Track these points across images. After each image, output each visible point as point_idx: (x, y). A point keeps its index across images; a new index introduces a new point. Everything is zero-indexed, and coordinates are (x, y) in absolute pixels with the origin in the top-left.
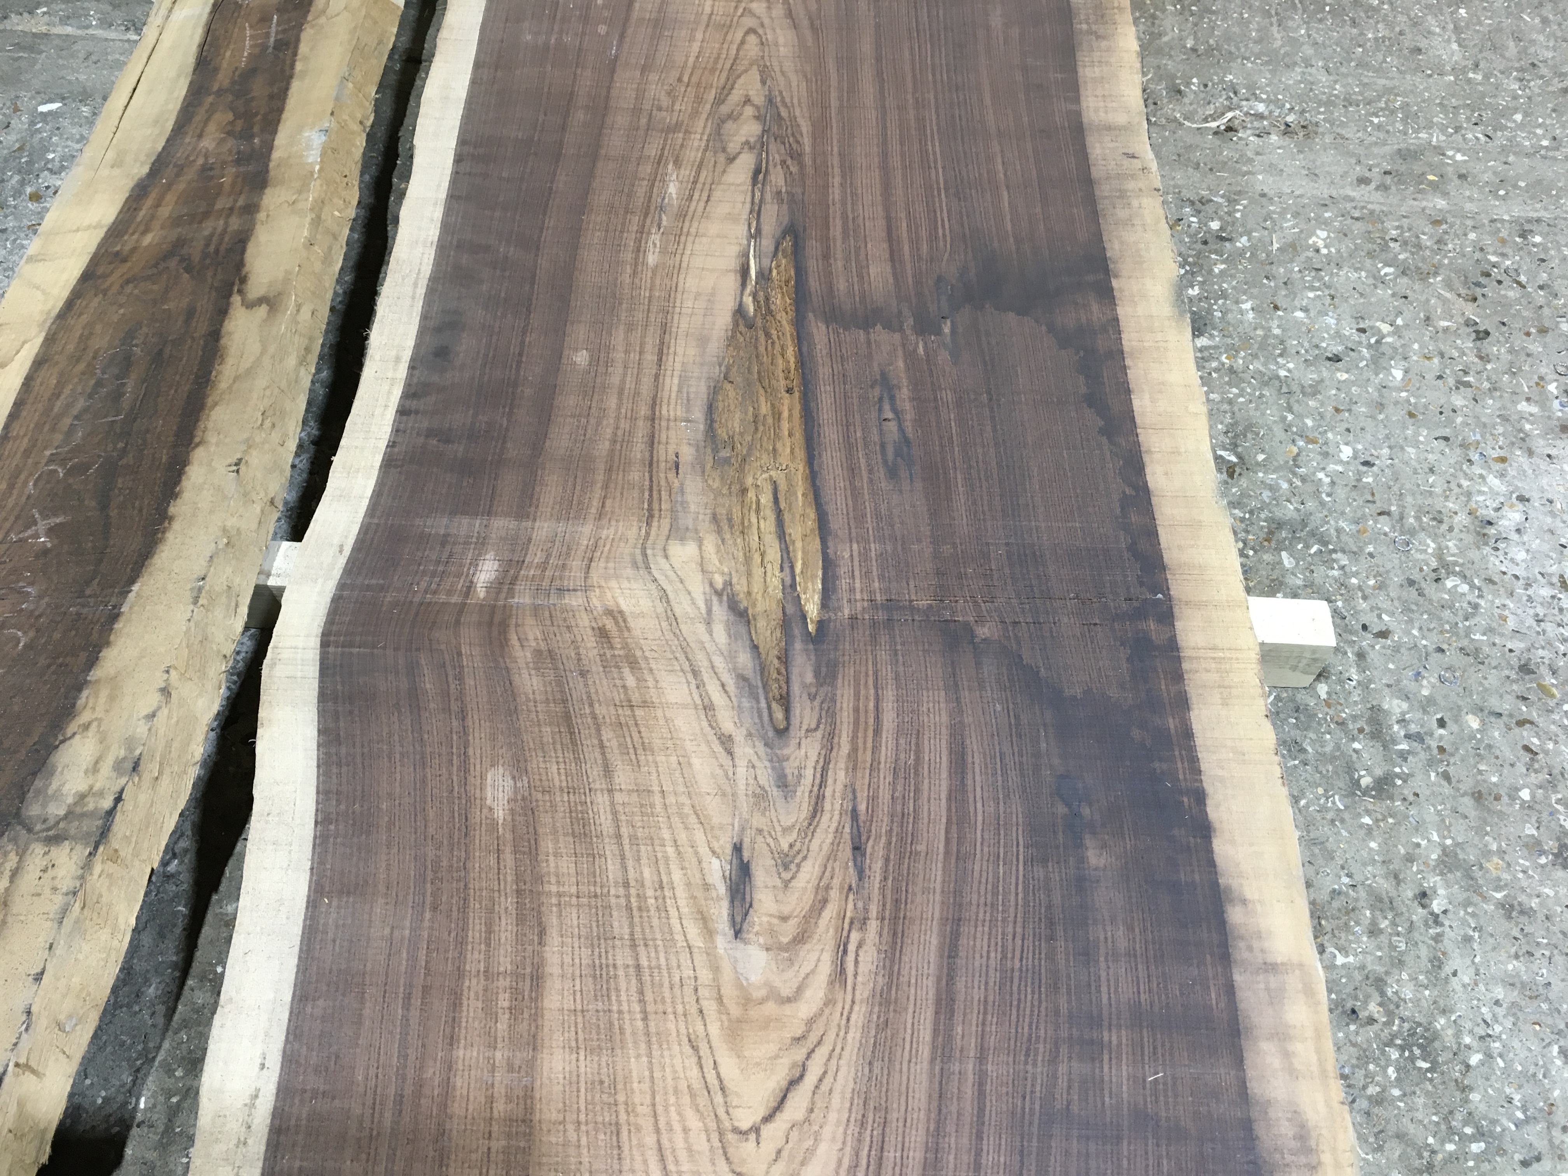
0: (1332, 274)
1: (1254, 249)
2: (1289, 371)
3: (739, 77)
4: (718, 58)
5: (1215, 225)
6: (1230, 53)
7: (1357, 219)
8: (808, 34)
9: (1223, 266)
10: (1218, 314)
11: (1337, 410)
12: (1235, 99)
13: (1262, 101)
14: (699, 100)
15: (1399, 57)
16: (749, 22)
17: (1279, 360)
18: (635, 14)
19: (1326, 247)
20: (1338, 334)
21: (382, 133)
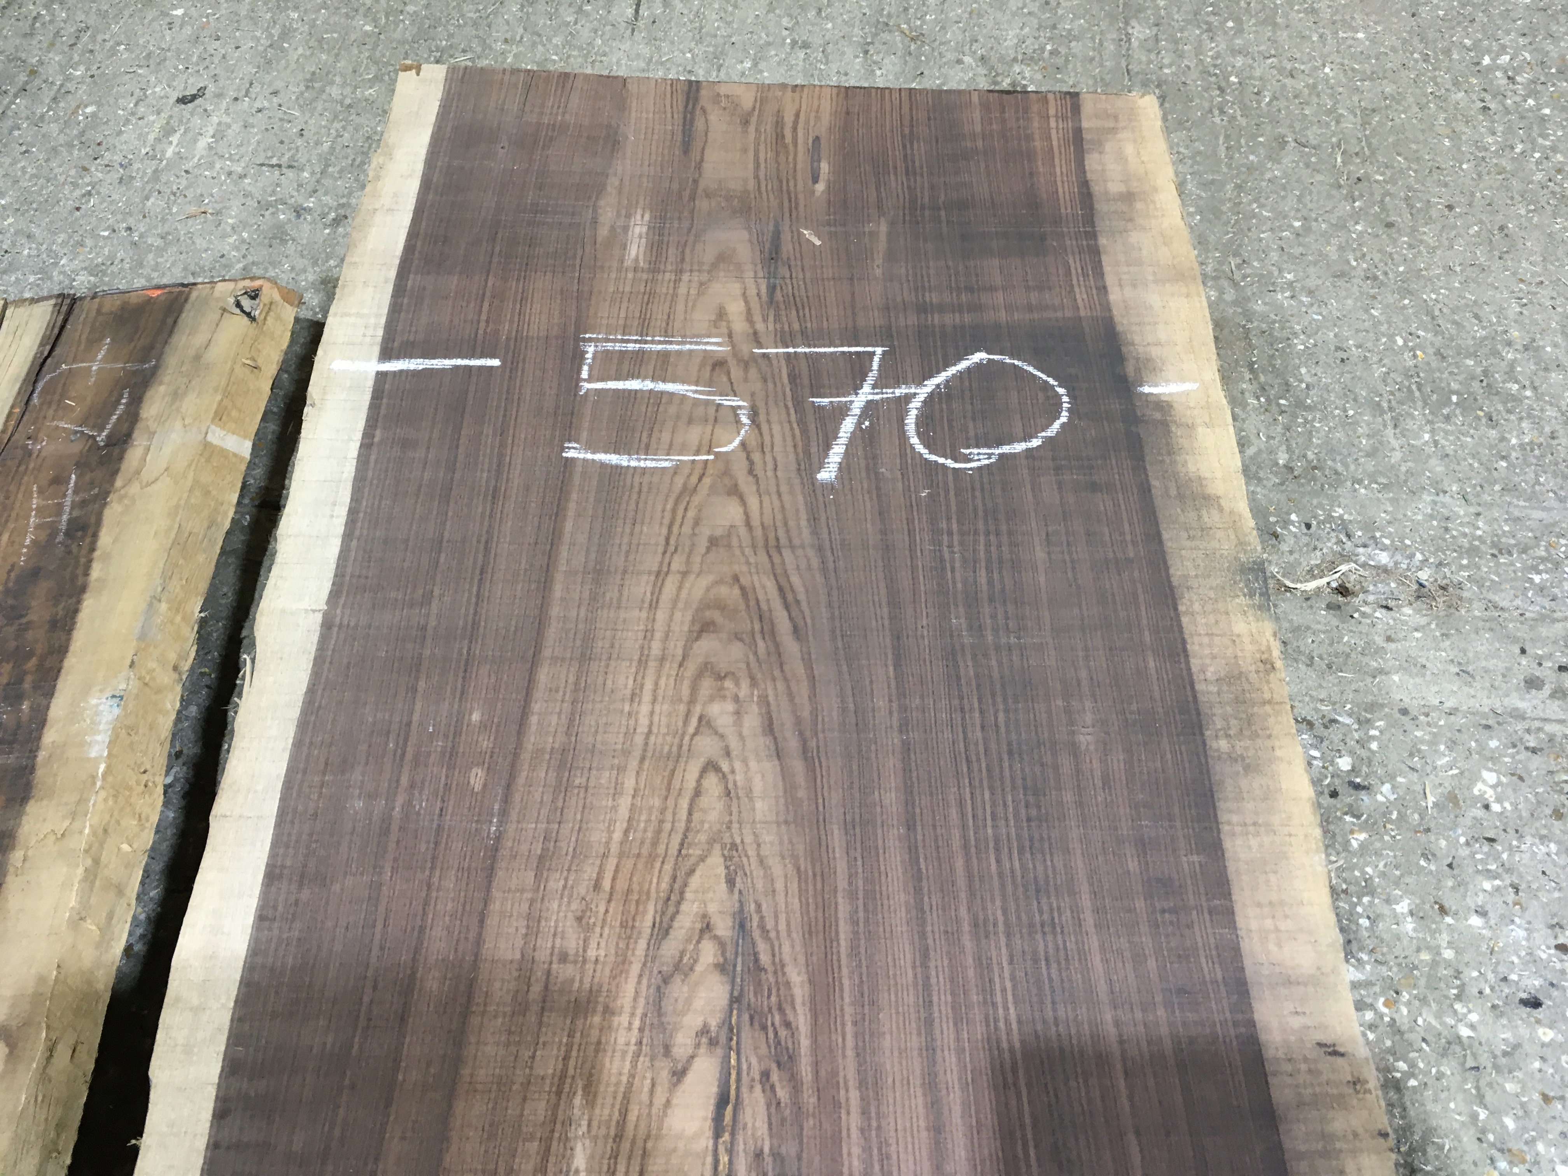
0: (1510, 848)
1: (1401, 803)
2: (1472, 1027)
3: (692, 872)
4: (658, 832)
5: (1344, 763)
6: (1336, 473)
7: (1534, 751)
8: (798, 766)
9: (1363, 836)
10: (1364, 922)
11: (1546, 1098)
12: (1349, 545)
13: (1384, 549)
14: (628, 927)
15: (1555, 474)
16: (707, 746)
17: (1458, 1006)
18: (531, 740)
19: (1499, 800)
20: (1532, 959)
21: (218, 631)
